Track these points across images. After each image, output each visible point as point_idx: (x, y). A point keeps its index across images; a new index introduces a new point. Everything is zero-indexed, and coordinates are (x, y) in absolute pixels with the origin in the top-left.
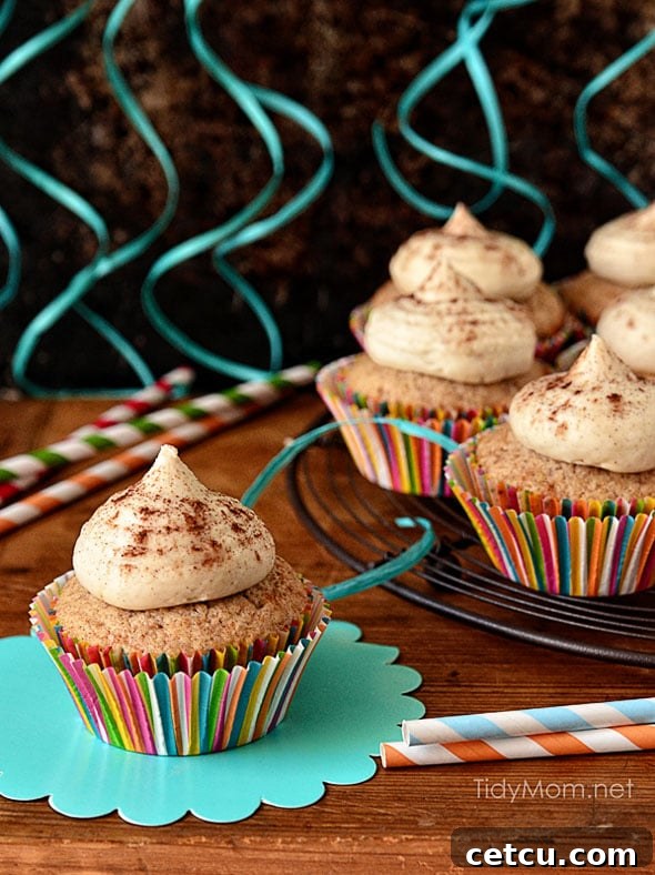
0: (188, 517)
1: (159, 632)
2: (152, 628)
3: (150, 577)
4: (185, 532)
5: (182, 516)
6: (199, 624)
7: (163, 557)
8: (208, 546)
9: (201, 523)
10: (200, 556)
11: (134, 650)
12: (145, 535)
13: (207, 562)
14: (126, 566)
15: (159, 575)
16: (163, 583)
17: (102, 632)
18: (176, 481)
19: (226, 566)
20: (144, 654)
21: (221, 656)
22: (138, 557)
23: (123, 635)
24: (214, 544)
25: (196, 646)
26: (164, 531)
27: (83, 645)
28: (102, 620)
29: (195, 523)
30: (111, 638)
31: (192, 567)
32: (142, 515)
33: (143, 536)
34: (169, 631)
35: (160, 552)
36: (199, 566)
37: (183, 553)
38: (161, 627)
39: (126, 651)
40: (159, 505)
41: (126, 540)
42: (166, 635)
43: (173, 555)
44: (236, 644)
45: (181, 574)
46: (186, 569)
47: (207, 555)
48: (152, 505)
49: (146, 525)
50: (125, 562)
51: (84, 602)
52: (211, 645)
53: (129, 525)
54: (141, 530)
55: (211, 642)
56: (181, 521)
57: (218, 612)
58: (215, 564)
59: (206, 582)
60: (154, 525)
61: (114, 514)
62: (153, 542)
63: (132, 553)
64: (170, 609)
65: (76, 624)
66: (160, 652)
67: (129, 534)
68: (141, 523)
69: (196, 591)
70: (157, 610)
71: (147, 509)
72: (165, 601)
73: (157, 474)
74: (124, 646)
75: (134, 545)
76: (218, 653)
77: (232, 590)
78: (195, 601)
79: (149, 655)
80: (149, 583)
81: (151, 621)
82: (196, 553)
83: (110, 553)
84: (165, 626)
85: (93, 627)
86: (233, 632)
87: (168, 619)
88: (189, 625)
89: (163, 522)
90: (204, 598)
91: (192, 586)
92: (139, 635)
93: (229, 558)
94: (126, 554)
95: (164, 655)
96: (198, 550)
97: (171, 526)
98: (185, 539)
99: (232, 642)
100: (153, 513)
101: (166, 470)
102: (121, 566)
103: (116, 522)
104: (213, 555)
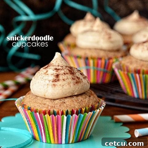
0: (69, 70)
1: (64, 104)
2: (62, 103)
3: (61, 87)
4: (69, 74)
5: (67, 70)
6: (76, 101)
7: (65, 81)
8: (76, 78)
9: (73, 72)
10: (75, 81)
11: (58, 110)
12: (58, 75)
13: (77, 83)
14: (54, 85)
15: (64, 87)
16: (65, 89)
17: (46, 106)
18: (62, 62)
19: (82, 84)
20: (61, 111)
21: (84, 110)
22: (57, 82)
23: (53, 106)
24: (78, 78)
25: (77, 107)
26: (63, 74)
27: (40, 111)
28: (45, 103)
29: (72, 72)
30: (49, 107)
31: (73, 84)
32: (56, 70)
33: (57, 76)
34: (67, 103)
35: (64, 80)
36: (75, 84)
37: (70, 80)
38: (64, 103)
39: (55, 110)
40: (60, 68)
41: (52, 78)
42: (67, 105)
43: (67, 81)
44: (87, 106)
45: (70, 86)
46: (72, 85)
47: (77, 80)
48: (58, 68)
49: (58, 73)
50: (53, 84)
51: (36, 99)
52: (81, 107)
53: (52, 73)
54: (57, 74)
55: (80, 106)
56: (68, 72)
57: (80, 98)
58: (79, 83)
59: (77, 88)
60: (60, 73)
61: (46, 71)
62: (61, 77)
63: (55, 81)
64: (66, 98)
65: (36, 105)
66: (66, 110)
67: (53, 76)
68: (56, 72)
69: (74, 91)
70: (62, 98)
71: (57, 69)
72: (66, 95)
73: (56, 60)
74: (54, 109)
75: (55, 78)
76: (83, 109)
77: (83, 91)
78: (73, 95)
79: (63, 111)
80: (61, 89)
81: (61, 102)
82: (74, 80)
83: (47, 82)
84: (66, 102)
85: (43, 105)
86: (86, 103)
87: (66, 100)
88: (73, 102)
89: (62, 72)
90: (76, 94)
91: (73, 90)
92: (59, 105)
93: (82, 82)
94: (53, 81)
95: (67, 110)
96: (74, 79)
97: (65, 73)
98: (70, 76)
99: (86, 106)
100: (59, 69)
101: (59, 59)
102: (52, 85)
103: (47, 73)
104: (78, 81)
